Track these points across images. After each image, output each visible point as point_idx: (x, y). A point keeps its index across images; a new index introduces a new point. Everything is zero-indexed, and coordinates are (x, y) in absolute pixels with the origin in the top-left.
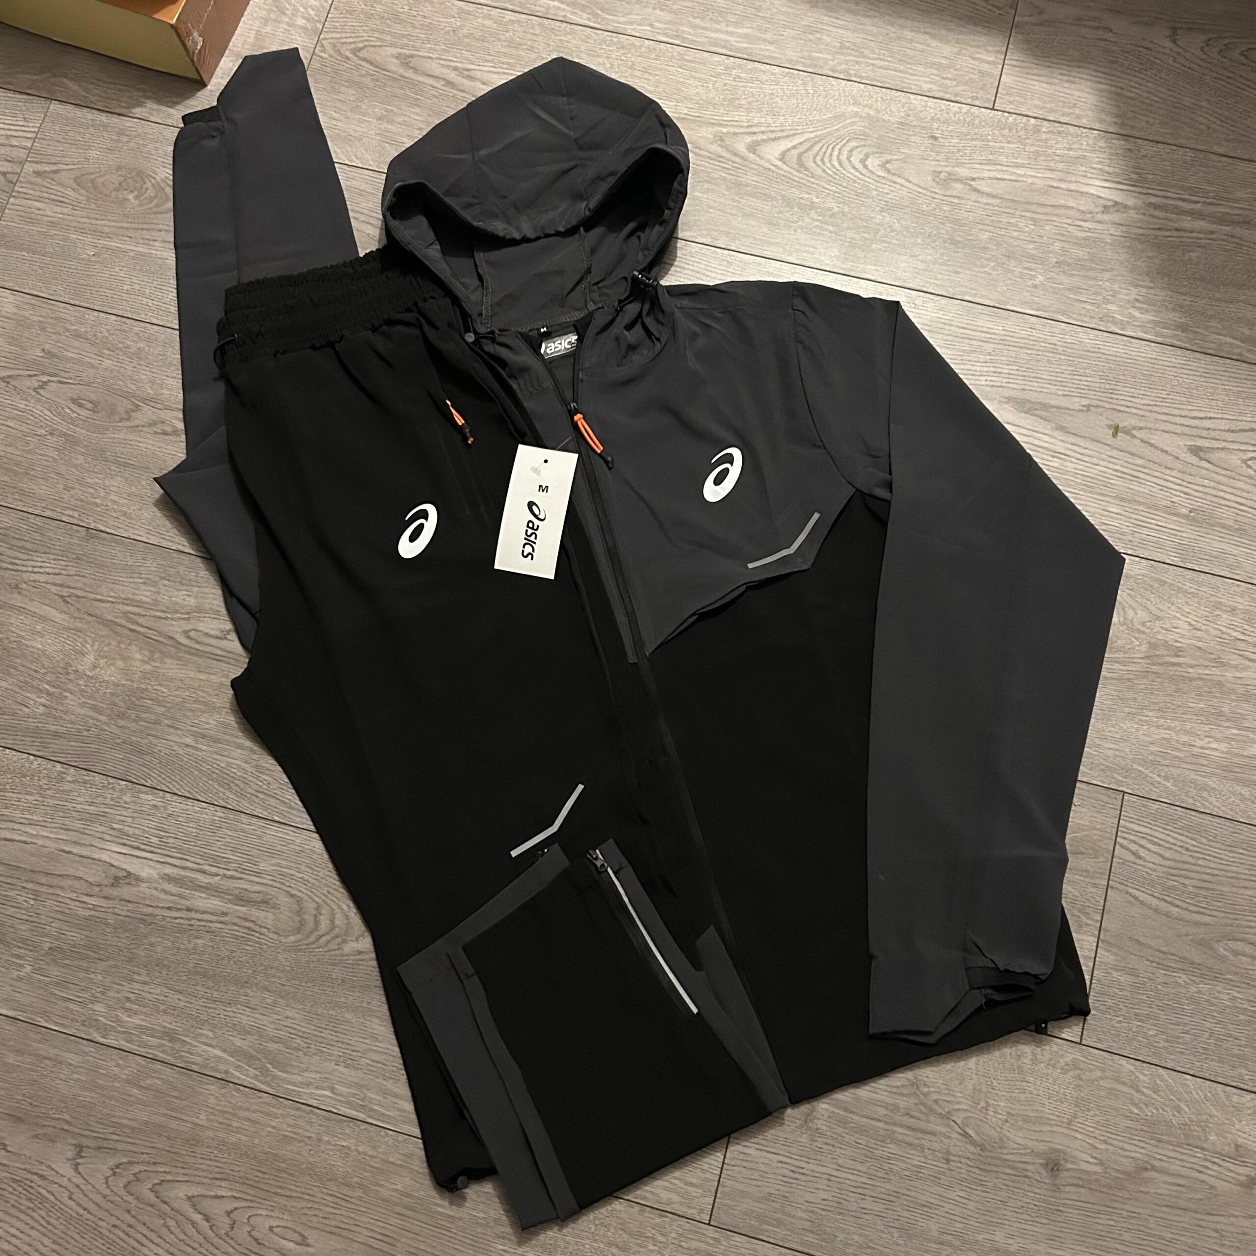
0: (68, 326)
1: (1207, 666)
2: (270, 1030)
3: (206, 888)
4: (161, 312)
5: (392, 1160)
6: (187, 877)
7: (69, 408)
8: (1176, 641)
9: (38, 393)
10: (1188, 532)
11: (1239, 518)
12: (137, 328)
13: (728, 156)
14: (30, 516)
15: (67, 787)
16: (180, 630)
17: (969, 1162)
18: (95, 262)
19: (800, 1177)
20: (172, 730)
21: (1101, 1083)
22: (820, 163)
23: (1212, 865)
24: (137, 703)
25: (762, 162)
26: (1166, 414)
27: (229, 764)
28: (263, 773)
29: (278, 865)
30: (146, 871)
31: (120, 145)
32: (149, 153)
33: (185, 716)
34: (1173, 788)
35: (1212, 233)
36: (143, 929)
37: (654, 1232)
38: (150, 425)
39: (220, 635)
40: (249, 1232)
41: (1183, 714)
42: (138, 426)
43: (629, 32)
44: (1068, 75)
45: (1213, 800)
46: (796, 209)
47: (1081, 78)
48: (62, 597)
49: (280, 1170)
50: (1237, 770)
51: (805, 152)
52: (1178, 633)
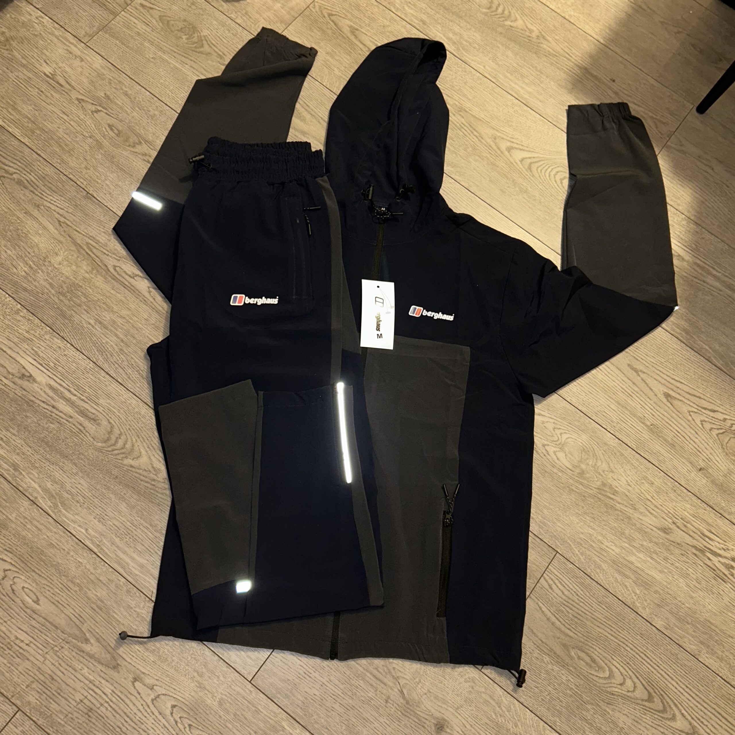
0: (124, 88)
1: (626, 506)
2: (68, 487)
3: (68, 400)
4: (174, 101)
5: (101, 579)
6: (60, 390)
7: (105, 128)
8: (616, 487)
9: (93, 114)
10: (646, 435)
11: (675, 439)
12: (159, 103)
13: (495, 147)
14: (61, 174)
15: (19, 318)
16: (112, 264)
17: (397, 706)
18: (152, 62)
19: (308, 677)
20: (85, 313)
21: (483, 695)
22: (539, 171)
23: (587, 608)
24: (74, 291)
25: (511, 159)
26: (660, 371)
27: (107, 342)
28: (123, 354)
29: (109, 404)
30: (41, 377)
31: (190, 9)
32: (203, 20)
33: (95, 308)
34: (583, 560)
35: (721, 290)
36: (25, 407)
37: (220, 674)
38: (143, 155)
39: (132, 275)
40: (11, 585)
41: (604, 525)
42: (136, 153)
43: (471, 65)
44: (682, 182)
45: (601, 575)
46: (517, 189)
47: (688, 187)
48: (59, 221)
49: (41, 560)
50: (619, 565)
51: (534, 163)
52: (619, 483)
